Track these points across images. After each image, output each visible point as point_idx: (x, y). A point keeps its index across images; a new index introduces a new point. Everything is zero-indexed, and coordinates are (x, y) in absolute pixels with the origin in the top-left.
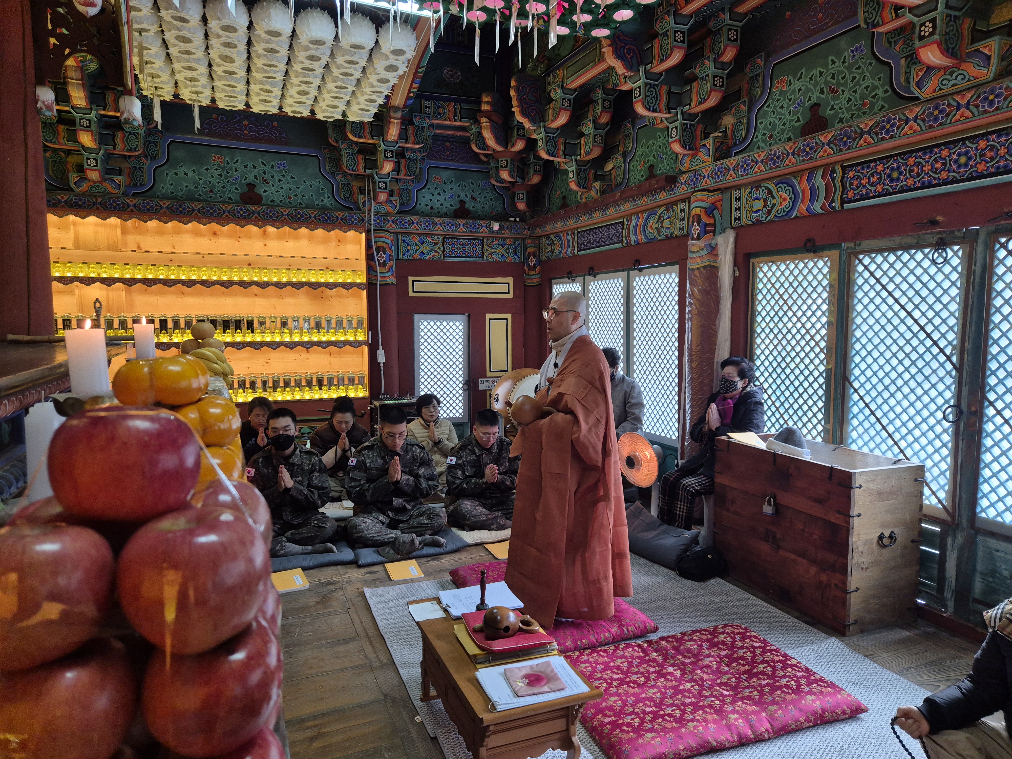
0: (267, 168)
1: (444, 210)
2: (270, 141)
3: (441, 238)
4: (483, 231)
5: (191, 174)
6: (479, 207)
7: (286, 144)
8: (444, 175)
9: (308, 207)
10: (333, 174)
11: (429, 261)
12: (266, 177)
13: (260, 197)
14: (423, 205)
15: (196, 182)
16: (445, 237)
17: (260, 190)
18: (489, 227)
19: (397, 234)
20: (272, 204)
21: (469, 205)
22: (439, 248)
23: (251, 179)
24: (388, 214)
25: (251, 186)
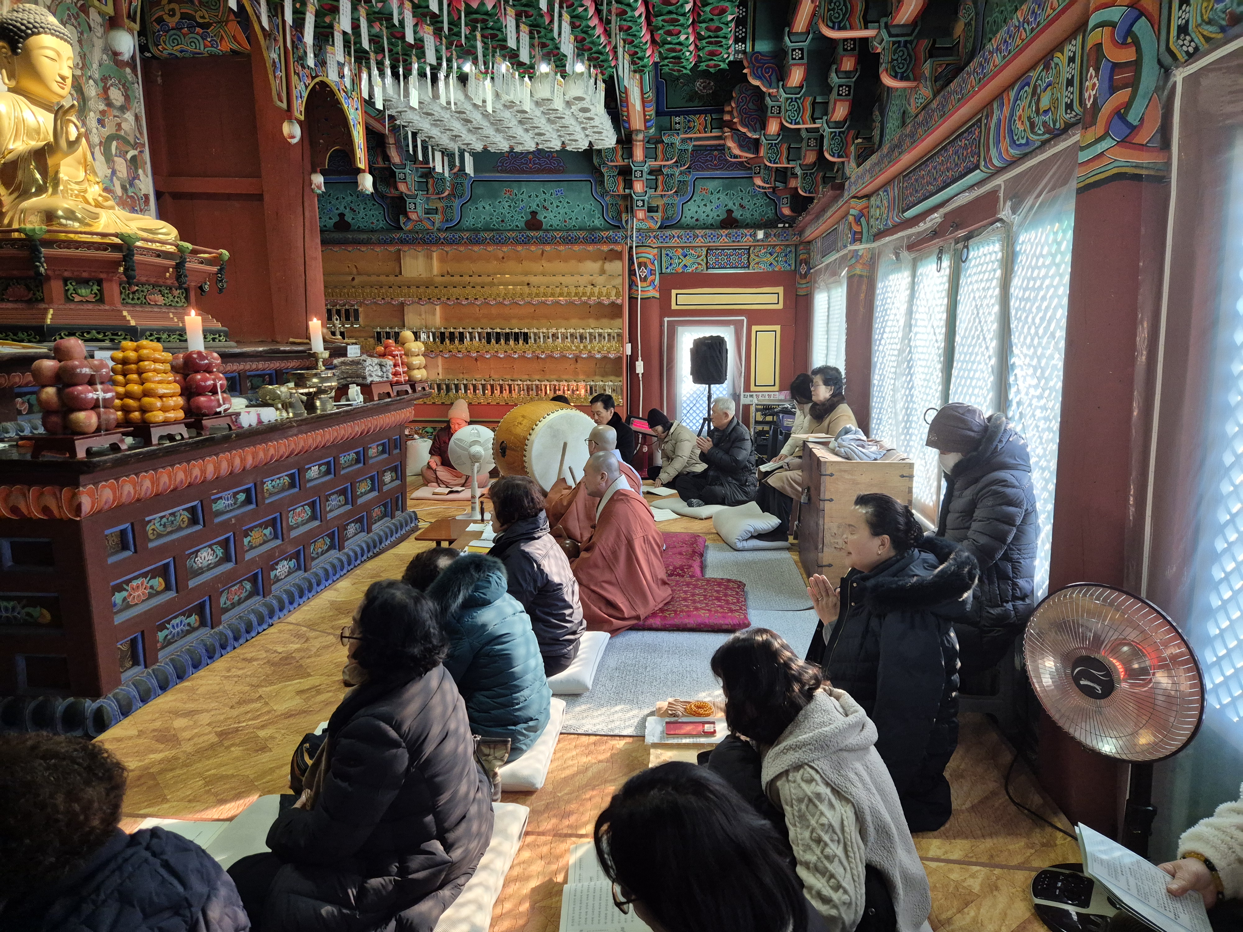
0: (547, 196)
1: (710, 221)
2: (550, 171)
3: (705, 250)
4: (746, 241)
5: (487, 207)
6: (748, 215)
7: (563, 172)
8: (711, 185)
9: (580, 229)
10: (602, 196)
11: (692, 273)
12: (546, 204)
13: (541, 223)
14: (688, 218)
15: (492, 214)
16: (709, 249)
17: (541, 217)
18: (755, 235)
19: (660, 248)
20: (552, 229)
21: (737, 214)
22: (702, 260)
23: (534, 207)
24: (650, 230)
25: (534, 213)
